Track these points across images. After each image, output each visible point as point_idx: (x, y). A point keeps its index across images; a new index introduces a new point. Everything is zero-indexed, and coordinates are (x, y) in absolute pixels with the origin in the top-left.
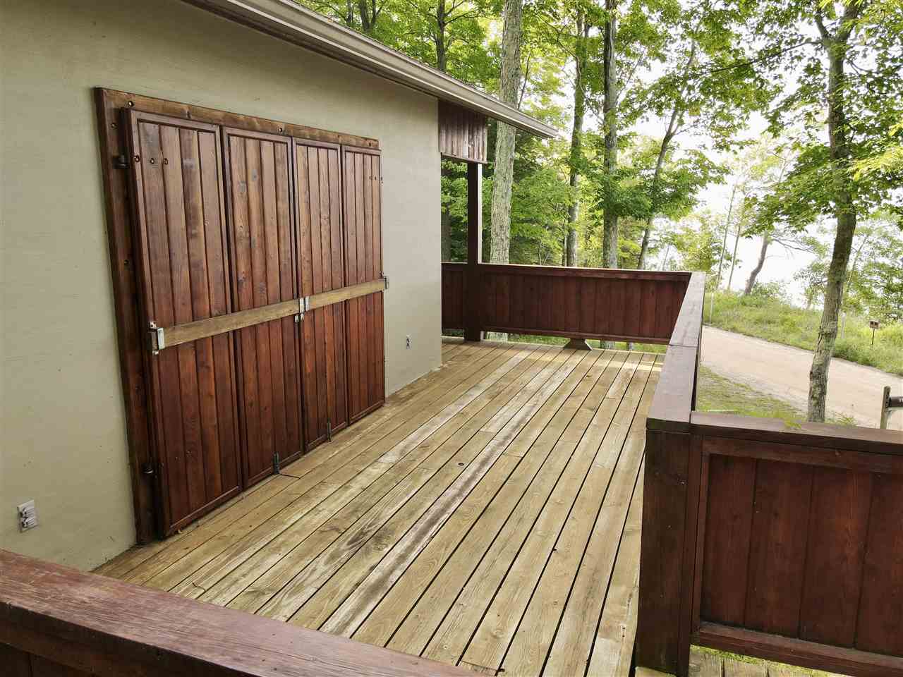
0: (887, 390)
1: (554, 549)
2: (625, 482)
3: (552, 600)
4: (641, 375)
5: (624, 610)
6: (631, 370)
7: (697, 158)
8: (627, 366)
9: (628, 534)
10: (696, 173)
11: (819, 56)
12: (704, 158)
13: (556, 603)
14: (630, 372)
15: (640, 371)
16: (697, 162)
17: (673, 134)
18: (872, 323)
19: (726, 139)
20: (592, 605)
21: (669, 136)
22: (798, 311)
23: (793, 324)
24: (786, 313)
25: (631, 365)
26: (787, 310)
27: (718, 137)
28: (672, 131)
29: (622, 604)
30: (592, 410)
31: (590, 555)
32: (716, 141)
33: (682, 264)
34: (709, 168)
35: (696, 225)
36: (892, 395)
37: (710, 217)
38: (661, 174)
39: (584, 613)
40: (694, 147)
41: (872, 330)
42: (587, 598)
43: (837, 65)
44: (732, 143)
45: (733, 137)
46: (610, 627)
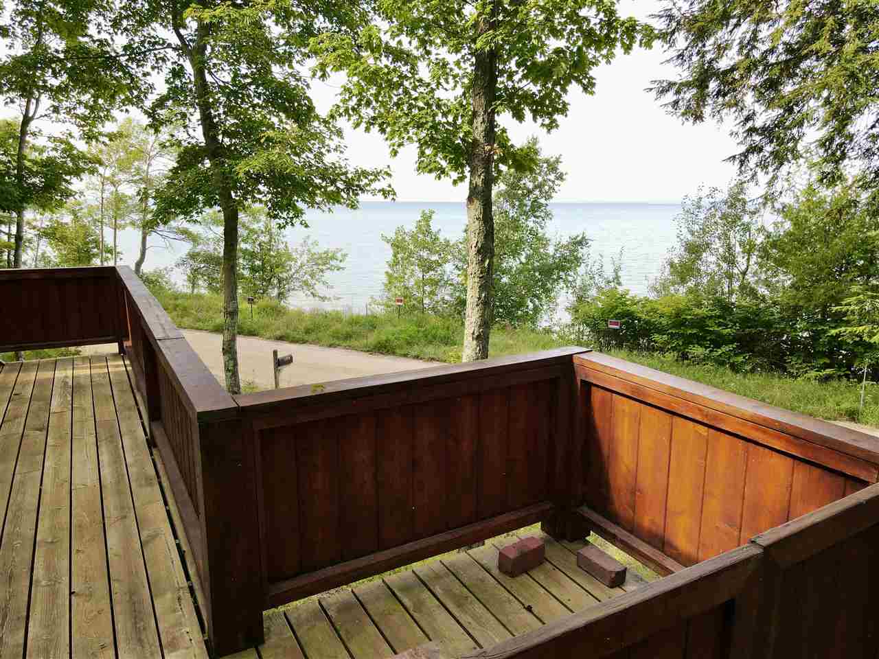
0: (275, 353)
1: (71, 593)
2: (119, 493)
3: (97, 646)
4: (82, 381)
5: (180, 616)
6: (66, 377)
7: (63, 146)
8: (60, 374)
9: (147, 542)
10: (65, 162)
11: (181, 62)
12: (72, 148)
13: (103, 647)
14: (68, 380)
15: (79, 377)
16: (64, 151)
17: (32, 118)
18: (249, 300)
19: (94, 129)
20: (144, 629)
21: (27, 120)
22: (185, 296)
23: (185, 309)
24: (176, 299)
25: (63, 372)
26: (176, 297)
27: (83, 126)
28: (30, 115)
29: (175, 611)
30: (41, 430)
31: (118, 580)
32: (84, 131)
33: (57, 260)
34: (79, 158)
35: (67, 219)
36: (280, 356)
37: (82, 209)
38: (25, 161)
39: (140, 641)
40: (57, 135)
41: (249, 306)
42: (136, 623)
43: (200, 73)
44: (100, 134)
45: (100, 128)
46: (174, 638)
